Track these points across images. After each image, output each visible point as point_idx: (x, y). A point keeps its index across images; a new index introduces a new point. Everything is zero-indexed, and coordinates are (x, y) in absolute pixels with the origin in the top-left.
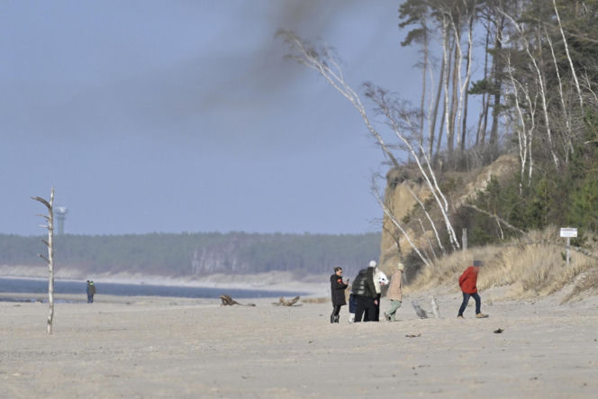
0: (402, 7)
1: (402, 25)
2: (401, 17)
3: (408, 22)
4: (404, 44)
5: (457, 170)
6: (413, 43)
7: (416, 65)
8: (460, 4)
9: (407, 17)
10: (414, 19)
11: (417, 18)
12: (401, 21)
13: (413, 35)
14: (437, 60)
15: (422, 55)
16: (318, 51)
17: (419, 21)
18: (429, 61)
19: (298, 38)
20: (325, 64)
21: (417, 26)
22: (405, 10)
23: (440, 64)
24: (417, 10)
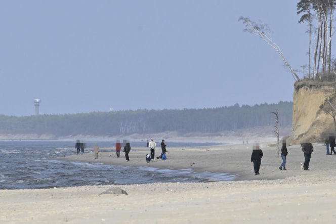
0: (298, 4)
1: (298, 13)
2: (298, 9)
3: (301, 11)
4: (300, 22)
5: (328, 81)
6: (304, 21)
7: (307, 32)
8: (326, 1)
9: (301, 9)
10: (304, 9)
11: (305, 9)
12: (298, 11)
13: (304, 17)
14: (316, 29)
15: (309, 27)
16: (260, 27)
17: (307, 11)
18: (312, 30)
19: (249, 21)
20: (263, 32)
21: (306, 13)
22: (300, 5)
23: (317, 30)
24: (306, 5)
